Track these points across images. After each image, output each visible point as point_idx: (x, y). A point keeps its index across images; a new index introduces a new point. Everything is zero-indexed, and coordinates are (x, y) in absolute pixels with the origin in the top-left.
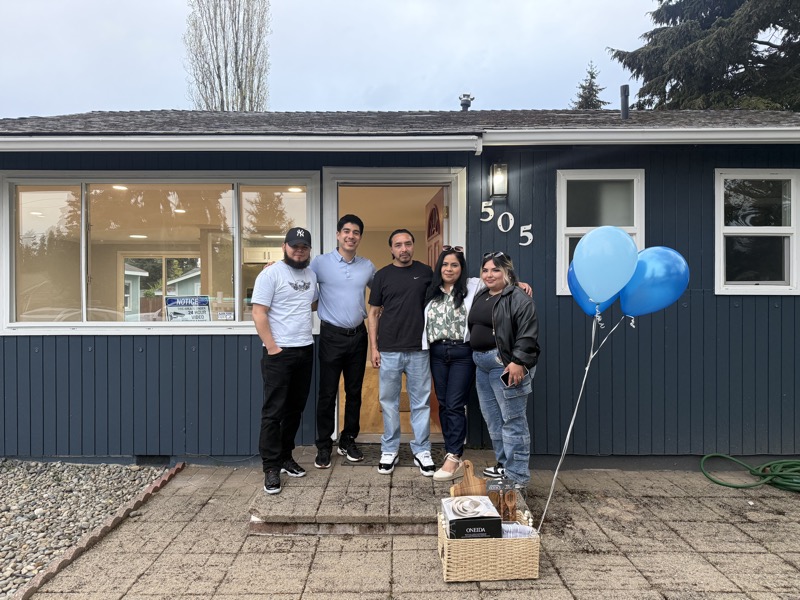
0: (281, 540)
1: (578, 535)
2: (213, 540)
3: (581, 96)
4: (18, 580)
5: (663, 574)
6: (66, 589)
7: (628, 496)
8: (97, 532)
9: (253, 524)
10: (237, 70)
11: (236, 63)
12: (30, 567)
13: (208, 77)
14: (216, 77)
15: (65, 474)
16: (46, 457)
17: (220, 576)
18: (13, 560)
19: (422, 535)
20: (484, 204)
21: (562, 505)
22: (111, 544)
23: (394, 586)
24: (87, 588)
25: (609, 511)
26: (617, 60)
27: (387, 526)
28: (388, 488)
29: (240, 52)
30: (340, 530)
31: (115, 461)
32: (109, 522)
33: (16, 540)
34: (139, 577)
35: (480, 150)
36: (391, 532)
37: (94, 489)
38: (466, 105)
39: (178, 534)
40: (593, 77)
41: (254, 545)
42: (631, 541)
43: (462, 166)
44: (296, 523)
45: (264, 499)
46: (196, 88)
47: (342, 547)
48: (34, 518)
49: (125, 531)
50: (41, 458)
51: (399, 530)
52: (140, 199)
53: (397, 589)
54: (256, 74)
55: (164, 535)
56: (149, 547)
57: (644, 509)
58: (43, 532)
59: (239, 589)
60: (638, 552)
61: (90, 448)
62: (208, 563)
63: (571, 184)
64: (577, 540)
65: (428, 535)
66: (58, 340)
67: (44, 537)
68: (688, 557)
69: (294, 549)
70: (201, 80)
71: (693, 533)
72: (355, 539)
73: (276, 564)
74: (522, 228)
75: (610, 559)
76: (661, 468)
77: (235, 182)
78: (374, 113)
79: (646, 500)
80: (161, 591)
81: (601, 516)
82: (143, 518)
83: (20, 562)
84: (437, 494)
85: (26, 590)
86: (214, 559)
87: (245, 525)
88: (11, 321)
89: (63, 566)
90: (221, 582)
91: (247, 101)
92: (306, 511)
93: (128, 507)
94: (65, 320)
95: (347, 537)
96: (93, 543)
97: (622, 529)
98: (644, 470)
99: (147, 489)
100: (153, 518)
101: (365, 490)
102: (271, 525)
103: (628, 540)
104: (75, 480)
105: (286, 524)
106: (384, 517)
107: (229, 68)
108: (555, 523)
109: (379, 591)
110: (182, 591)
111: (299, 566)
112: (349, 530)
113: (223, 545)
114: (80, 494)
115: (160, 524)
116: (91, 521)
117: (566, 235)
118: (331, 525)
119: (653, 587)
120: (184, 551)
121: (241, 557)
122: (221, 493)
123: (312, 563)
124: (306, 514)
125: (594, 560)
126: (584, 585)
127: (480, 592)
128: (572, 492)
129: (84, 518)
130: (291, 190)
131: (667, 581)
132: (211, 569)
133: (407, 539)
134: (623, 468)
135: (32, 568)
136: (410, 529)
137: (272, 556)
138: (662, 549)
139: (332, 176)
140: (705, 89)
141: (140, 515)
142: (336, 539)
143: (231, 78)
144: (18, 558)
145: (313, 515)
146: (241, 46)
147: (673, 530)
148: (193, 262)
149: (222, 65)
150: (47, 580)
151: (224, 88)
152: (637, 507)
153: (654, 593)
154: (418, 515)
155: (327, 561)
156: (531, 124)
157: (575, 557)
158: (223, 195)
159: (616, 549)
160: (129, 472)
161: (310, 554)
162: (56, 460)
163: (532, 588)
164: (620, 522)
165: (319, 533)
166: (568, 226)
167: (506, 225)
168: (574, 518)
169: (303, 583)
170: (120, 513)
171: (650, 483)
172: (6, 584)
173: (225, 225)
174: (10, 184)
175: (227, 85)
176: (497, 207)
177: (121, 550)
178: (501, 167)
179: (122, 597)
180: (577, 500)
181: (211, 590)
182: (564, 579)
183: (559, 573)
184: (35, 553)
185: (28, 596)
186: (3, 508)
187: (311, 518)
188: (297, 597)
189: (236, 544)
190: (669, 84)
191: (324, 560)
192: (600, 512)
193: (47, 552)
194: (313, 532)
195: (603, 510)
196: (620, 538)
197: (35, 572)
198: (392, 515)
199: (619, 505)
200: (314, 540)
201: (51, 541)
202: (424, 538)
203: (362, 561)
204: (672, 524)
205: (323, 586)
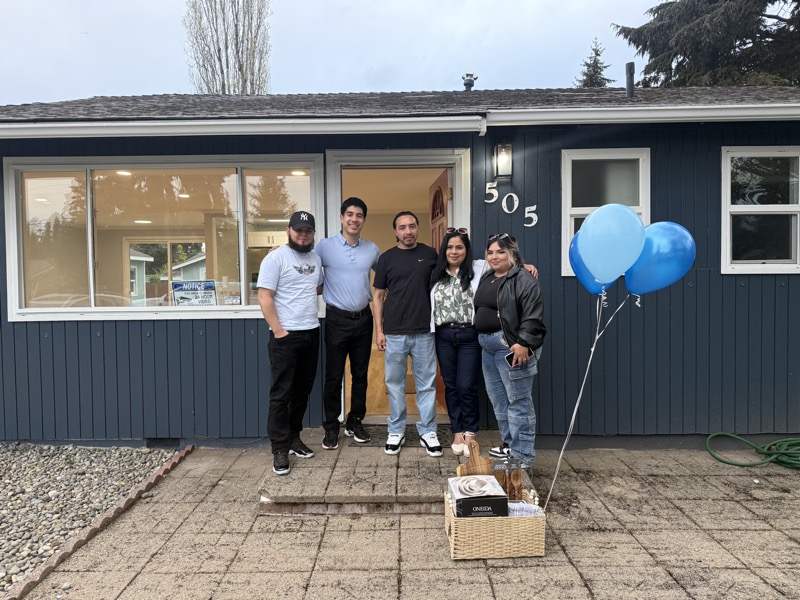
0: (290, 520)
1: (584, 514)
2: (224, 521)
3: (585, 74)
4: (35, 560)
5: (668, 551)
6: (81, 568)
7: (634, 475)
8: (110, 513)
9: (262, 504)
10: (238, 53)
11: (237, 45)
12: (46, 547)
13: (208, 60)
14: (216, 60)
15: (77, 457)
16: (58, 440)
17: (231, 555)
18: (30, 541)
19: (429, 514)
20: (488, 185)
21: (568, 484)
22: (125, 525)
23: (402, 564)
24: (103, 567)
25: (615, 490)
26: (622, 36)
27: (395, 505)
28: (395, 468)
29: (241, 34)
30: (348, 509)
31: (126, 444)
32: (122, 503)
33: (32, 521)
34: (153, 556)
35: (484, 130)
36: (398, 511)
37: (106, 471)
38: (469, 84)
39: (190, 514)
40: (597, 54)
41: (264, 524)
42: (636, 519)
43: (467, 147)
44: (305, 503)
45: (273, 480)
46: (197, 71)
47: (351, 526)
48: (48, 500)
49: (138, 512)
50: (53, 442)
51: (406, 509)
52: (143, 184)
53: (405, 567)
54: (257, 56)
55: (175, 515)
56: (162, 527)
57: (649, 488)
58: (57, 513)
59: (251, 568)
60: (643, 530)
61: (100, 432)
62: (220, 543)
63: (576, 164)
64: (582, 519)
65: (435, 514)
66: (68, 325)
67: (59, 518)
68: (693, 534)
69: (304, 528)
70: (201, 63)
71: (698, 511)
72: (363, 518)
73: (286, 543)
74: (527, 209)
75: (616, 537)
76: (667, 447)
77: (239, 166)
78: (377, 94)
79: (651, 479)
80: (174, 569)
81: (606, 495)
82: (155, 499)
83: (37, 542)
84: (443, 474)
85: (43, 569)
86: (225, 539)
87: (254, 506)
88: (20, 307)
89: (79, 546)
90: (232, 560)
91: (248, 83)
92: (314, 490)
93: (140, 489)
94: (72, 306)
95: (355, 516)
96: (107, 524)
97: (627, 507)
98: (650, 449)
99: (158, 471)
100: (165, 499)
101: (372, 470)
102: (280, 505)
103: (634, 518)
104: (88, 463)
105: (295, 504)
106: (391, 497)
107: (229, 50)
108: (561, 502)
109: (387, 569)
110: (195, 570)
111: (308, 545)
112: (357, 510)
113: (234, 525)
114: (92, 477)
115: (172, 505)
116: (104, 502)
117: (571, 216)
118: (340, 505)
119: (658, 563)
120: (195, 531)
121: (251, 537)
122: (231, 475)
123: (321, 542)
124: (315, 494)
125: (600, 537)
126: (590, 562)
127: (487, 570)
128: (578, 471)
129: (97, 500)
130: (293, 173)
131: (672, 558)
132: (223, 548)
133: (414, 518)
134: (628, 448)
135: (49, 548)
136: (417, 508)
137: (282, 535)
138: (667, 526)
139: (336, 158)
140: (712, 65)
141: (152, 496)
142: (344, 518)
143: (232, 61)
144: (35, 539)
145: (321, 495)
146: (241, 28)
147: (678, 508)
148: (197, 247)
149: (222, 47)
150: (63, 559)
151: (225, 71)
152: (643, 486)
153: (659, 569)
154: (425, 494)
155: (336, 540)
156: (535, 103)
157: (581, 535)
158: (226, 179)
159: (622, 529)
160: (140, 455)
161: (319, 533)
162: (68, 443)
163: (538, 565)
164: (625, 501)
165: (328, 512)
166: (573, 206)
167: (510, 205)
168: (580, 497)
169: (313, 562)
170: (132, 494)
171: (656, 462)
172: (24, 564)
173: (229, 210)
174: (16, 171)
175: (228, 67)
176: (502, 188)
177: (135, 530)
178: (505, 147)
179: (136, 576)
180: (583, 479)
181: (223, 569)
182: (570, 556)
183: (564, 551)
184: (50, 534)
185: (45, 575)
186: (18, 490)
187: (319, 498)
188: (307, 575)
189: (247, 524)
190: (675, 60)
191: (333, 539)
192: (605, 490)
193: (62, 532)
194: (321, 512)
195: (608, 489)
196: (626, 516)
197: (52, 552)
198: (399, 494)
199: (624, 483)
200: (323, 520)
201: (66, 522)
202: (431, 517)
203: (371, 540)
204: (678, 503)
205: (332, 564)
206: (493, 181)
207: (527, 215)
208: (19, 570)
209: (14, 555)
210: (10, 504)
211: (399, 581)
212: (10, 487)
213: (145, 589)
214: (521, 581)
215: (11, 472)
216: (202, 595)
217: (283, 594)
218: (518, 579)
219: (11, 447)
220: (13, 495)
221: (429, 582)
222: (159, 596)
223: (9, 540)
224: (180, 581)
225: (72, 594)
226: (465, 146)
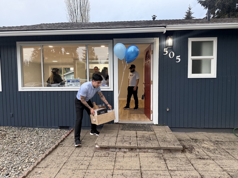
0: (105, 153)
1: (197, 153)
2: (85, 153)
4: (30, 164)
5: (227, 166)
6: (44, 167)
7: (211, 141)
8: (51, 149)
9: (96, 148)
10: (81, 10)
11: (80, 8)
13: (72, 13)
14: (74, 13)
15: (39, 131)
16: (33, 126)
17: (88, 164)
18: (28, 157)
19: (148, 152)
21: (190, 143)
22: (55, 153)
23: (142, 168)
24: (50, 167)
25: (206, 146)
27: (137, 149)
28: (136, 137)
29: (82, 5)
30: (123, 150)
31: (53, 128)
32: (54, 146)
33: (28, 151)
34: (64, 163)
35: (165, 32)
36: (138, 151)
37: (48, 136)
38: (154, 18)
39: (74, 150)
40: (190, 9)
41: (97, 154)
42: (214, 155)
44: (109, 148)
45: (99, 140)
46: (69, 16)
47: (124, 155)
48: (32, 145)
49: (59, 149)
51: (141, 150)
52: (53, 50)
53: (143, 169)
54: (87, 12)
55: (70, 151)
56: (66, 154)
57: (217, 145)
58: (35, 149)
59: (94, 168)
60: (217, 159)
61: (46, 124)
62: (84, 160)
63: (193, 42)
64: (197, 155)
65: (150, 152)
66: (36, 92)
67: (35, 151)
68: (234, 161)
69: (109, 156)
70: (70, 14)
71: (234, 153)
72: (127, 153)
73: (104, 160)
74: (177, 57)
75: (209, 161)
76: (220, 132)
77: (87, 44)
78: (126, 22)
79: (216, 142)
80: (71, 168)
81: (203, 147)
82: (63, 145)
83: (30, 158)
84: (151, 140)
85: (33, 167)
86: (86, 158)
87: (94, 148)
88: (22, 87)
89: (42, 160)
90: (89, 165)
91: (84, 20)
92: (112, 144)
93: (59, 142)
95: (125, 152)
96: (50, 153)
97: (211, 151)
98: (214, 132)
99: (63, 136)
100: (66, 145)
101: (129, 138)
102: (102, 148)
103: (213, 155)
104: (42, 134)
105: (106, 148)
106: (136, 147)
107: (78, 10)
108: (189, 149)
109: (137, 170)
110: (78, 168)
111: (111, 161)
112: (125, 150)
113: (88, 154)
114: (44, 138)
115: (69, 147)
116: (48, 146)
117: (191, 59)
118: (120, 149)
119: (224, 170)
120: (76, 156)
121: (94, 158)
122: (85, 138)
123: (115, 160)
124: (112, 145)
125: (203, 161)
126: (202, 169)
127: (169, 171)
128: (193, 139)
129: (46, 145)
130: (101, 46)
131: (228, 169)
132: (85, 162)
133: (143, 153)
134: (207, 132)
135: (33, 160)
136: (144, 150)
137: (103, 158)
138: (225, 158)
139: (117, 41)
141: (62, 144)
142: (121, 153)
143: (79, 13)
145: (114, 145)
146: (82, 3)
147: (227, 152)
149: (76, 9)
150: (38, 164)
152: (214, 145)
153: (225, 172)
154: (147, 146)
155: (120, 160)
156: (180, 23)
157: (197, 160)
159: (210, 158)
160: (58, 131)
161: (114, 157)
162: (36, 127)
163: (185, 170)
164: (209, 149)
165: (116, 151)
166: (192, 56)
167: (172, 55)
168: (195, 148)
169: (114, 166)
170: (57, 144)
171: (217, 137)
172: (27, 165)
174: (20, 46)
175: (78, 15)
176: (169, 50)
177: (58, 155)
178: (170, 37)
179: (60, 170)
180: (195, 142)
181: (86, 168)
182: (195, 167)
183: (193, 165)
184: (33, 155)
185: (33, 169)
186: (23, 141)
187: (114, 146)
188: (112, 171)
189: (92, 154)
191: (119, 159)
192: (202, 146)
193: (37, 155)
194: (114, 151)
195: (203, 145)
196: (211, 154)
197: (34, 161)
198: (138, 146)
199: (208, 144)
200: (115, 153)
201: (37, 152)
202: (149, 153)
203: (130, 160)
204: (227, 150)
205: (120, 168)
206: (166, 48)
207: (177, 59)
208: (25, 167)
209: (23, 162)
210: (21, 146)
211: (141, 174)
212: (20, 140)
213: (63, 174)
214: (181, 175)
215: (20, 136)
216: (81, 177)
217: (105, 177)
218: (180, 174)
219: (20, 128)
220: (22, 143)
221: (151, 174)
222: (68, 176)
223: (22, 157)
224: (73, 172)
225: (41, 175)
226: (157, 37)
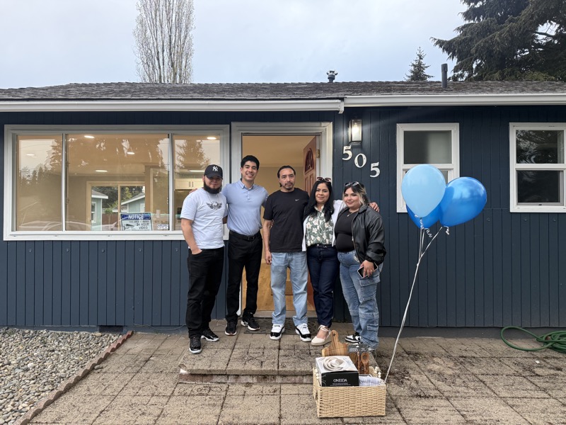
0: (201, 386)
1: (414, 384)
2: (153, 387)
3: (412, 72)
4: (16, 414)
5: (475, 413)
6: (49, 421)
7: (449, 357)
8: (72, 380)
9: (181, 375)
10: (171, 54)
11: (170, 49)
12: (24, 405)
13: (150, 59)
14: (156, 59)
15: (49, 338)
16: (35, 326)
17: (158, 412)
18: (13, 400)
19: (302, 383)
20: (345, 148)
21: (402, 363)
22: (82, 389)
23: (282, 420)
24: (65, 420)
25: (436, 367)
26: (438, 46)
27: (277, 377)
28: (277, 350)
29: (173, 42)
30: (243, 379)
31: (84, 329)
32: (80, 373)
33: (15, 385)
34: (101, 412)
35: (342, 110)
36: (280, 382)
37: (70, 349)
38: (332, 78)
39: (129, 381)
40: (421, 58)
41: (182, 390)
42: (451, 389)
43: (330, 121)
44: (212, 375)
45: (189, 357)
46: (142, 67)
47: (245, 392)
48: (27, 370)
49: (91, 380)
50: (32, 327)
51: (285, 380)
52: (102, 144)
53: (284, 423)
54: (184, 57)
55: (119, 382)
56: (108, 391)
57: (460, 366)
58: (33, 380)
59: (172, 422)
60: (456, 397)
61: (66, 320)
62: (150, 403)
63: (406, 133)
64: (412, 388)
65: (306, 384)
66: (45, 244)
67: (34, 383)
68: (492, 401)
69: (211, 393)
70: (145, 61)
71: (496, 383)
72: (254, 386)
73: (198, 403)
74: (372, 165)
75: (437, 402)
76: (473, 336)
77: (170, 132)
79: (461, 359)
80: (116, 422)
81: (430, 371)
82: (104, 370)
83: (18, 401)
84: (312, 354)
85: (22, 421)
86: (154, 400)
87: (176, 376)
88: (12, 231)
89: (48, 404)
90: (159, 416)
91: (178, 76)
92: (219, 366)
93: (93, 362)
94: (49, 230)
95: (248, 385)
96: (69, 388)
97: (445, 380)
98: (460, 338)
99: (107, 349)
100: (111, 370)
101: (261, 351)
102: (194, 375)
103: (449, 388)
104: (56, 343)
105: (205, 375)
106: (274, 371)
107: (165, 53)
108: (397, 375)
109: (271, 424)
110: (132, 423)
111: (214, 405)
112: (250, 380)
113: (160, 390)
114: (60, 353)
115: (116, 375)
116: (68, 372)
117: (403, 170)
118: (237, 376)
119: (468, 422)
120: (132, 394)
121: (173, 399)
122: (159, 353)
123: (223, 403)
124: (219, 368)
125: (425, 402)
126: (418, 420)
128: (409, 353)
129: (63, 370)
130: (208, 138)
131: (478, 418)
132: (152, 407)
133: (291, 386)
134: (445, 336)
135: (26, 405)
136: (293, 379)
137: (195, 398)
138: (474, 394)
139: (238, 128)
140: (501, 67)
141: (102, 368)
142: (240, 386)
143: (166, 60)
144: (16, 398)
145: (224, 369)
146: (173, 38)
147: (481, 381)
148: (139, 189)
149: (160, 50)
150: (36, 414)
151: (162, 67)
152: (456, 365)
154: (299, 369)
155: (234, 402)
156: (379, 91)
157: (411, 400)
158: (161, 141)
159: (441, 395)
160: (94, 338)
161: (222, 397)
162: (43, 328)
163: (381, 423)
164: (443, 375)
165: (228, 382)
166: (405, 163)
167: (360, 163)
168: (411, 372)
169: (217, 418)
170: (88, 366)
171: (465, 347)
172: (8, 417)
173: (162, 163)
174: (13, 134)
175: (163, 65)
176: (355, 150)
177: (89, 393)
178: (357, 122)
180: (412, 359)
181: (152, 422)
182: (404, 416)
183: (400, 412)
184: (28, 395)
186: (6, 362)
187: (222, 371)
189: (170, 389)
190: (475, 63)
191: (232, 401)
192: (428, 368)
193: (36, 394)
194: (224, 381)
195: (431, 366)
196: (444, 387)
197: (28, 408)
198: (280, 369)
199: (442, 363)
200: (225, 387)
201: (39, 386)
202: (303, 386)
203: (259, 402)
204: (481, 377)
205: (231, 420)
206: (348, 145)
207: (372, 169)
208: (4, 421)
215: (1, 349)
219: (2, 331)
220: (2, 366)
226: (329, 121)
